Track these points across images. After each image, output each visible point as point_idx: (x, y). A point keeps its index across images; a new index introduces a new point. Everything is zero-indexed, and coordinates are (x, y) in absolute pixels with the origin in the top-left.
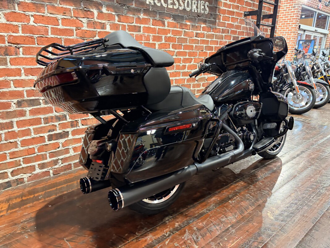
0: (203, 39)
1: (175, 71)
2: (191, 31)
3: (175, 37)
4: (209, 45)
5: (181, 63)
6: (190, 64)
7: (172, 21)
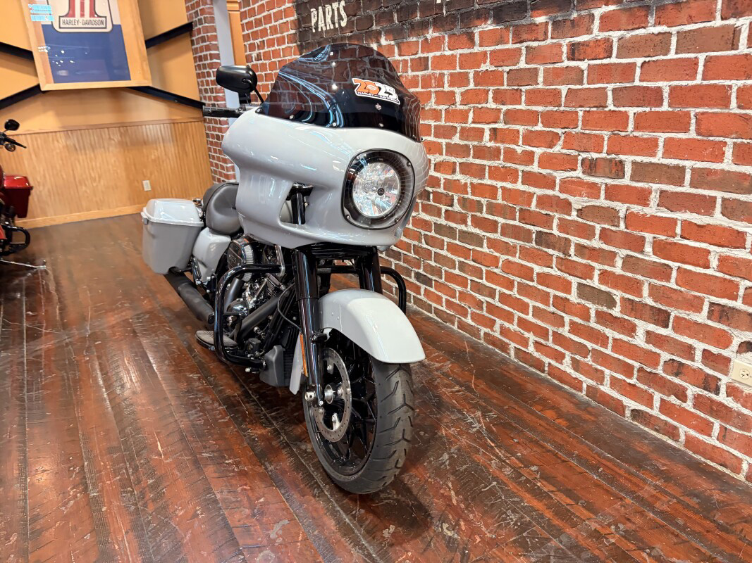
0: (606, 61)
1: (504, 164)
2: (549, 41)
3: (500, 69)
4: (637, 83)
5: (520, 143)
6: (549, 150)
7: (491, 27)
